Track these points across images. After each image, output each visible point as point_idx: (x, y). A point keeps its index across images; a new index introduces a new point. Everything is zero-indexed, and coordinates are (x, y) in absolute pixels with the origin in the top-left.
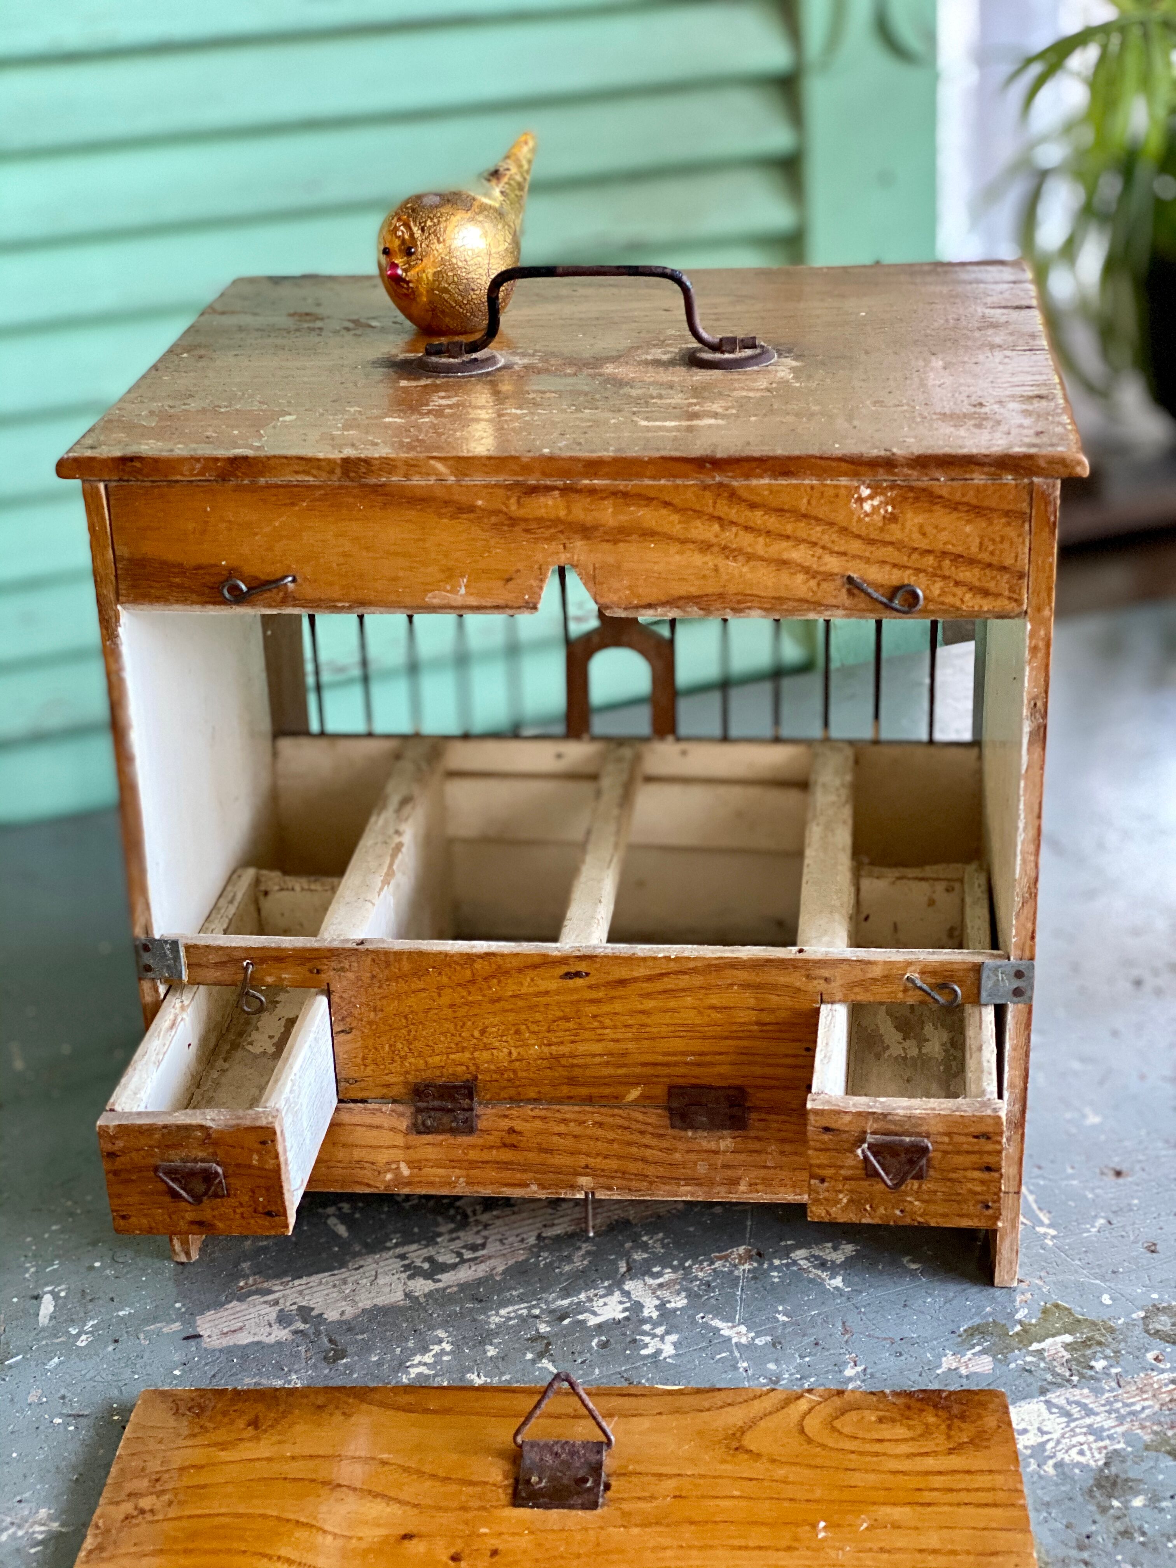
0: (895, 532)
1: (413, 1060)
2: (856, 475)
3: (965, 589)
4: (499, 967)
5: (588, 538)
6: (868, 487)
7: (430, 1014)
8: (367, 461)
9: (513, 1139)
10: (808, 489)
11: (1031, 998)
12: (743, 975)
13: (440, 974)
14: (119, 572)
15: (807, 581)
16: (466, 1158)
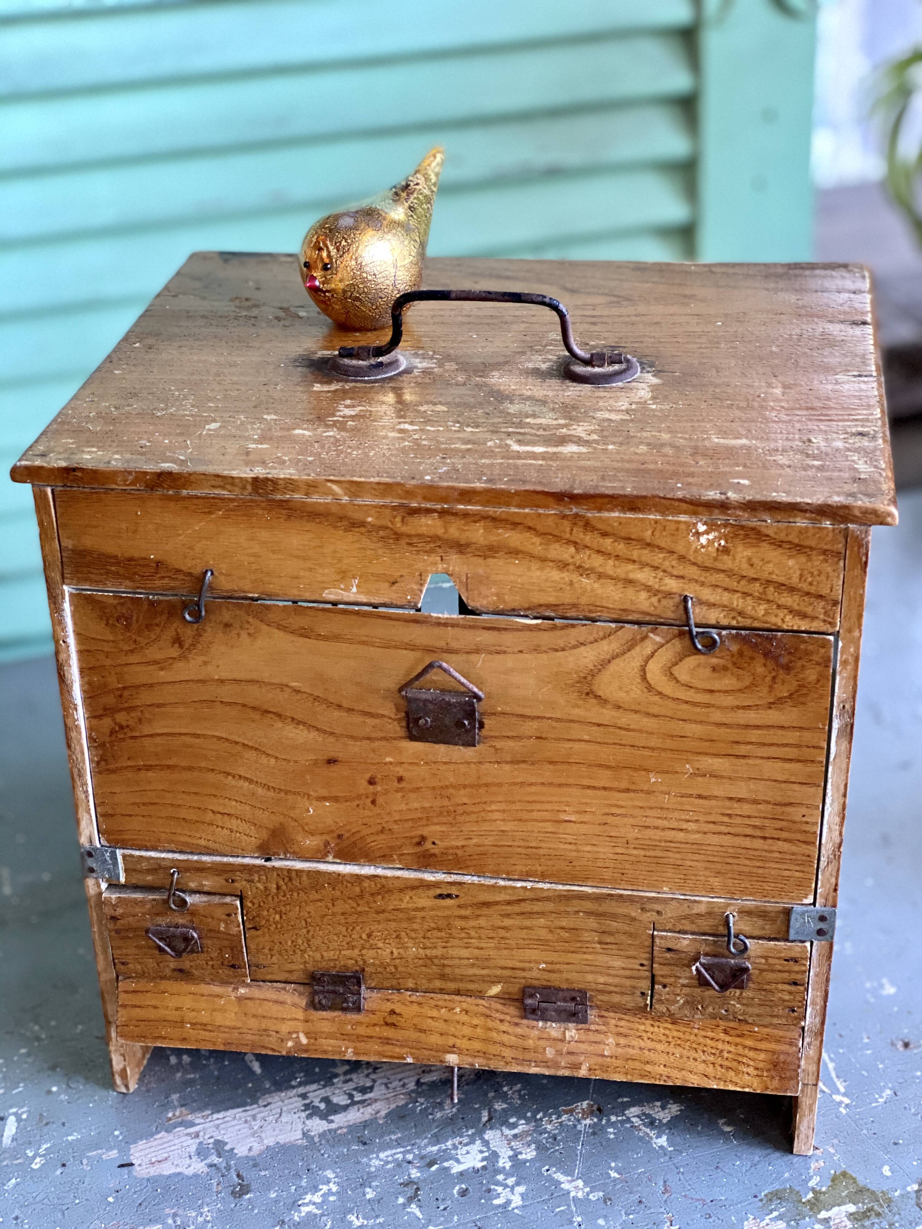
0: (727, 562)
1: (311, 953)
2: (695, 513)
3: (785, 611)
4: (383, 886)
5: (461, 552)
6: (705, 523)
7: (325, 920)
8: (274, 482)
9: (393, 1019)
10: (652, 522)
11: (832, 938)
12: (589, 905)
13: (334, 889)
14: (64, 559)
15: (650, 597)
16: (354, 1032)
